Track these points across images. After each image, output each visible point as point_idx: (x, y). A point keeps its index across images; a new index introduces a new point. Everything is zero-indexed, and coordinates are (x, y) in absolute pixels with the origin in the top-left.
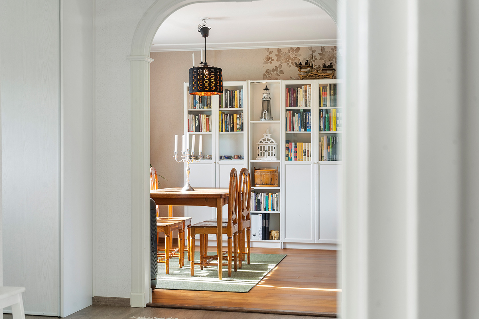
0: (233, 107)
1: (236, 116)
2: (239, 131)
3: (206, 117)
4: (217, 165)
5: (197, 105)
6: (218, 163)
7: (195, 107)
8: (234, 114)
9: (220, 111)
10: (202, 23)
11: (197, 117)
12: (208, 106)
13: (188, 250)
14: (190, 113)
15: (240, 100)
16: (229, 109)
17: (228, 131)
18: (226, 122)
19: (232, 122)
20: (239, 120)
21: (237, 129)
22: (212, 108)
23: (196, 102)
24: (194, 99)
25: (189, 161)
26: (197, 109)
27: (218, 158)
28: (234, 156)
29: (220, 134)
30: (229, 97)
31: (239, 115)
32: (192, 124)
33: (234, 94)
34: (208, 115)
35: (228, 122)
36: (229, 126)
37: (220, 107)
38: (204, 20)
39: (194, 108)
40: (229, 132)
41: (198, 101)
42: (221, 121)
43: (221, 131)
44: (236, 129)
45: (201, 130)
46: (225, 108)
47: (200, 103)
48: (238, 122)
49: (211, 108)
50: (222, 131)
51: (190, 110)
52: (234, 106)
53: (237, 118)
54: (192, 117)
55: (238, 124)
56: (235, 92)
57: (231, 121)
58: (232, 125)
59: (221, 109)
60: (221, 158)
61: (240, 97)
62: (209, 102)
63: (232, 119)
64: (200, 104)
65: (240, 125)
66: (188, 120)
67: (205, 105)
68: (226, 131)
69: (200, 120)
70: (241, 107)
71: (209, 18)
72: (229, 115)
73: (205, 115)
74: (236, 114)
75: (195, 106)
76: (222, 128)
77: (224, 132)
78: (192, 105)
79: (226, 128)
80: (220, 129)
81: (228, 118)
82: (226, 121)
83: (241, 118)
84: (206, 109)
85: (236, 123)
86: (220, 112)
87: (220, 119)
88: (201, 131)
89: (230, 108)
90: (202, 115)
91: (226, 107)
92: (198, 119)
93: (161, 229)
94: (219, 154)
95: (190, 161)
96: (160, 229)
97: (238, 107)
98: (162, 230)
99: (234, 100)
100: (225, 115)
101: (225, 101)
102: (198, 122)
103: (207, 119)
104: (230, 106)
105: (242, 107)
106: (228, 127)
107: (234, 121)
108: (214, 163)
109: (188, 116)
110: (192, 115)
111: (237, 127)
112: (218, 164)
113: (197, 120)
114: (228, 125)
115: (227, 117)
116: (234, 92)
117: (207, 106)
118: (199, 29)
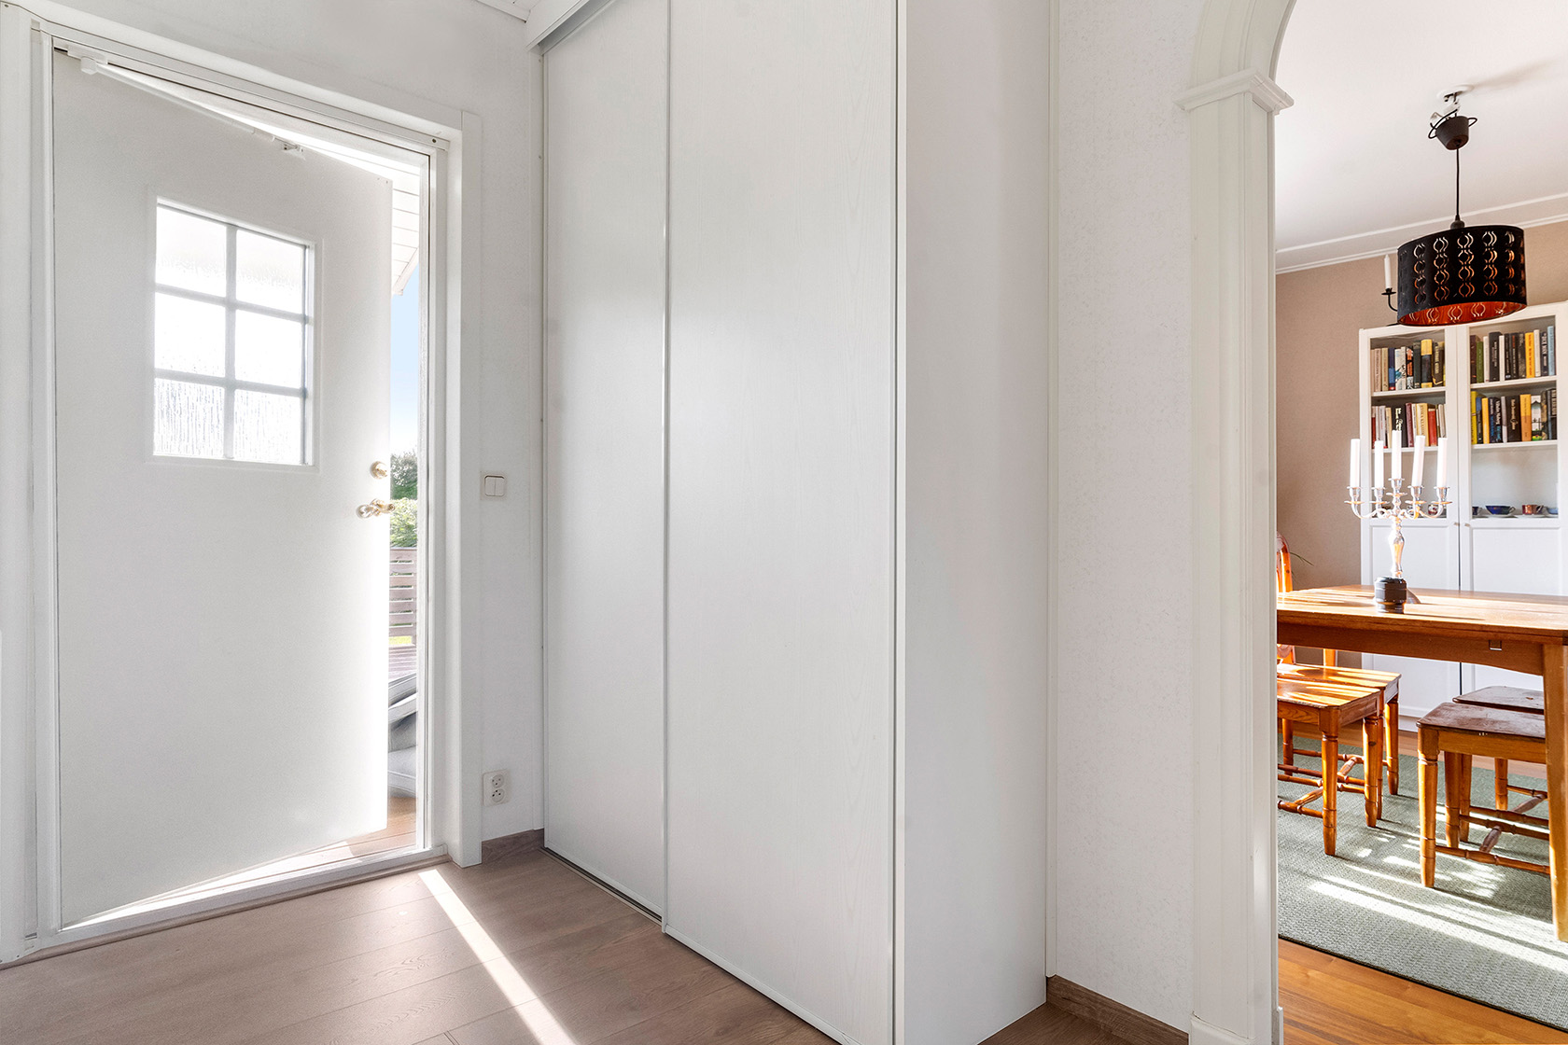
0: (1518, 378)
1: (1528, 399)
2: (1540, 440)
3: (1428, 408)
4: (1464, 531)
5: (1400, 382)
6: (1467, 525)
7: (1394, 386)
8: (1522, 396)
9: (1472, 390)
10: (1444, 109)
11: (1398, 411)
12: (1434, 380)
13: (1389, 765)
14: (1376, 402)
15: (1542, 356)
16: (1503, 382)
17: (1502, 442)
18: (1495, 419)
19: (1513, 417)
20: (1539, 410)
21: (1533, 435)
22: (1446, 383)
23: (1396, 375)
24: (1389, 367)
25: (1399, 516)
26: (1401, 390)
27: (1469, 512)
28: (1521, 508)
29: (1474, 452)
30: (1506, 350)
31: (1539, 397)
32: (1384, 428)
33: (1521, 342)
34: (1435, 402)
35: (1501, 416)
36: (1505, 429)
37: (1473, 381)
38: (1451, 99)
39: (1389, 390)
40: (1505, 444)
41: (1402, 371)
42: (1477, 415)
43: (1475, 441)
44: (1529, 434)
45: (1412, 441)
46: (1491, 380)
47: (1408, 376)
48: (1537, 414)
49: (1442, 385)
50: (1481, 442)
51: (1378, 394)
52: (1520, 374)
53: (1532, 405)
54: (1384, 411)
55: (1535, 421)
56: (1527, 335)
57: (1513, 412)
58: (1514, 424)
59: (1476, 386)
60: (1475, 511)
61: (1544, 347)
62: (1437, 371)
63: (1513, 408)
64: (1410, 378)
65: (1545, 424)
66: (1373, 420)
67: (1425, 379)
68: (1492, 440)
69: (1408, 417)
70: (1547, 375)
71: (1472, 88)
72: (1503, 398)
73: (1425, 405)
74: (1528, 395)
75: (1391, 385)
76: (1481, 435)
77: (1487, 445)
78: (1385, 383)
79: (1496, 433)
80: (1472, 436)
81: (1500, 407)
82: (1494, 415)
83: (1547, 404)
84: (1426, 388)
85: (1528, 421)
86: (1474, 392)
87: (1474, 411)
88: (1410, 444)
89: (1506, 379)
90: (1413, 405)
91: (1494, 376)
92: (1403, 416)
93: (1308, 714)
94: (1471, 501)
95: (1403, 515)
96: (1304, 714)
97: (1538, 374)
98: (1309, 717)
99: (1524, 356)
100: (1491, 400)
101: (1491, 364)
102: (1401, 422)
103: (1431, 415)
104: (1506, 374)
105: (1551, 373)
106: (1501, 430)
107: (1523, 414)
108: (1455, 524)
109: (1372, 410)
110: (1383, 407)
111: (1534, 430)
112: (1468, 528)
113: (1400, 418)
114: (1501, 424)
115: (1498, 405)
116: (1522, 335)
117: (1432, 381)
118: (1434, 128)
